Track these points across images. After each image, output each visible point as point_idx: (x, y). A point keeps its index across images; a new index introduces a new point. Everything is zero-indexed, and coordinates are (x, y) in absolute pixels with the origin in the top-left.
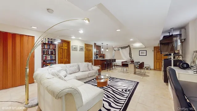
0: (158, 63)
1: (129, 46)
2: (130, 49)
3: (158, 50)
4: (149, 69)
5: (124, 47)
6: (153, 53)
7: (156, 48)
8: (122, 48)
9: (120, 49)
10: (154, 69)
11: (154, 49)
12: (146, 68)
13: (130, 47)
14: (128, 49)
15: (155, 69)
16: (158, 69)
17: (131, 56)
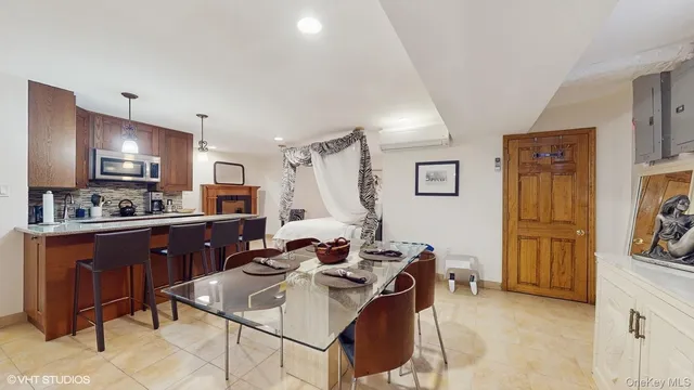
0: (528, 249)
1: (357, 135)
2: (365, 150)
3: (527, 157)
4: (473, 285)
5: (332, 142)
6: (497, 177)
7: (514, 145)
8: (324, 149)
9: (315, 157)
10: (506, 288)
11: (506, 149)
12: (452, 276)
13: (362, 138)
14: (353, 152)
15: (512, 281)
16: (531, 289)
17: (368, 201)
